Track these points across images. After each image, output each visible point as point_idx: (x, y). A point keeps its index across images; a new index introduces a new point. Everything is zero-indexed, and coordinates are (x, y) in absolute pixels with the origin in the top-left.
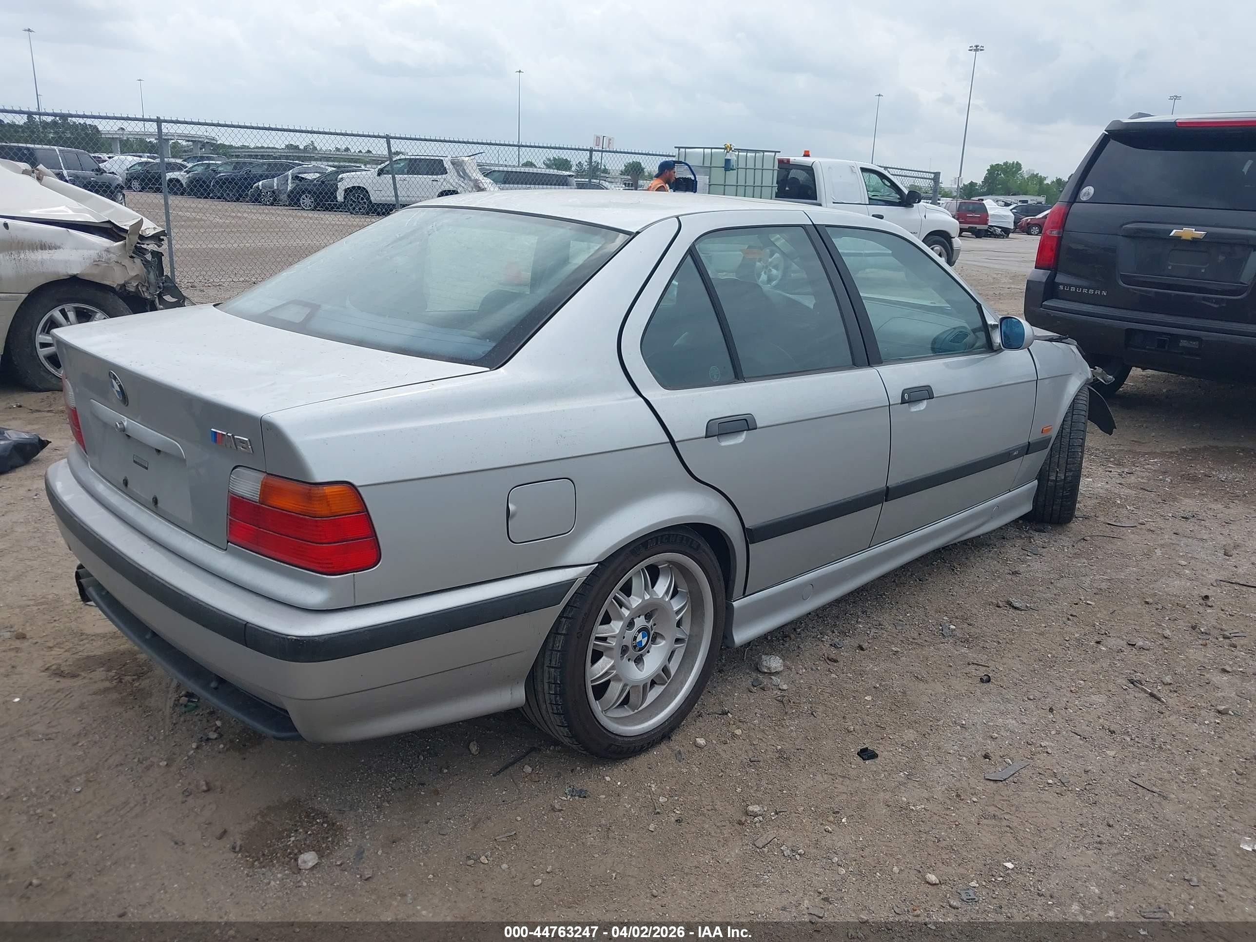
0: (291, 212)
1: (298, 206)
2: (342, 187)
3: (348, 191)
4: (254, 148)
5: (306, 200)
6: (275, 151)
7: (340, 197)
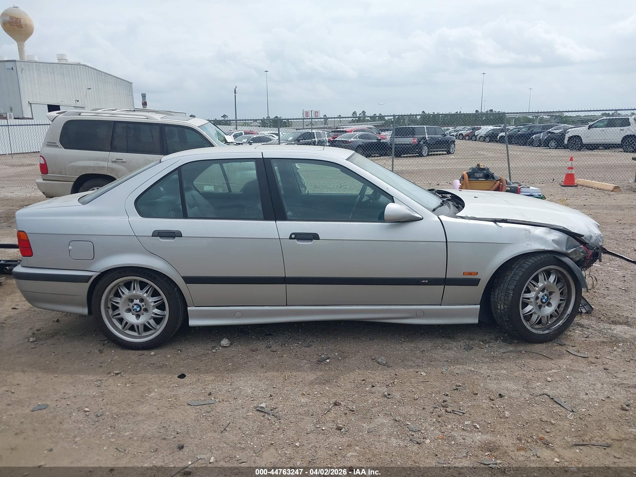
0: (545, 150)
1: (548, 147)
2: (567, 136)
3: (570, 138)
4: (583, 116)
5: (553, 144)
6: (594, 117)
7: (566, 142)
